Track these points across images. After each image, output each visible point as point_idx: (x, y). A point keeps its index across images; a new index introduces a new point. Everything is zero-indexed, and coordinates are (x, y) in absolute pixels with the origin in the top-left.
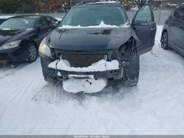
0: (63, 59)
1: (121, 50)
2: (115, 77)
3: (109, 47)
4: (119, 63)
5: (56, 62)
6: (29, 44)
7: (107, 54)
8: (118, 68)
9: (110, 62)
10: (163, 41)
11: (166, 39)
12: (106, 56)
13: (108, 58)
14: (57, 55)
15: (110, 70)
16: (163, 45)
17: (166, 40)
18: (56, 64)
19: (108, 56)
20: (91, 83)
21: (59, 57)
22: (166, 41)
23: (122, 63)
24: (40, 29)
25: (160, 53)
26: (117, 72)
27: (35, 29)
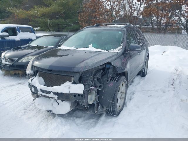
0: (40, 76)
8: (82, 93)
12: (73, 78)
13: (74, 80)
14: (35, 72)
18: (32, 80)
20: (59, 104)
21: (37, 74)
26: (80, 96)
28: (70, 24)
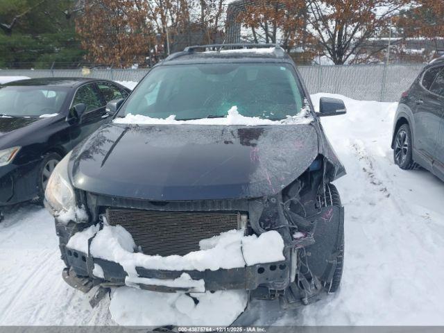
0: (113, 223)
1: (290, 194)
2: (273, 284)
3: (254, 191)
4: (282, 241)
5: (89, 232)
6: (42, 157)
7: (247, 213)
8: (280, 257)
9: (258, 235)
10: (397, 146)
11: (406, 143)
12: (244, 217)
13: (248, 223)
14: (93, 210)
15: (255, 265)
16: (400, 158)
17: (406, 146)
18: (90, 241)
19: (248, 218)
20: (196, 301)
21: (101, 217)
22: (407, 148)
23: (293, 239)
24: (79, 114)
25: (392, 182)
26: (278, 268)
27: (63, 116)
28: (51, 45)
